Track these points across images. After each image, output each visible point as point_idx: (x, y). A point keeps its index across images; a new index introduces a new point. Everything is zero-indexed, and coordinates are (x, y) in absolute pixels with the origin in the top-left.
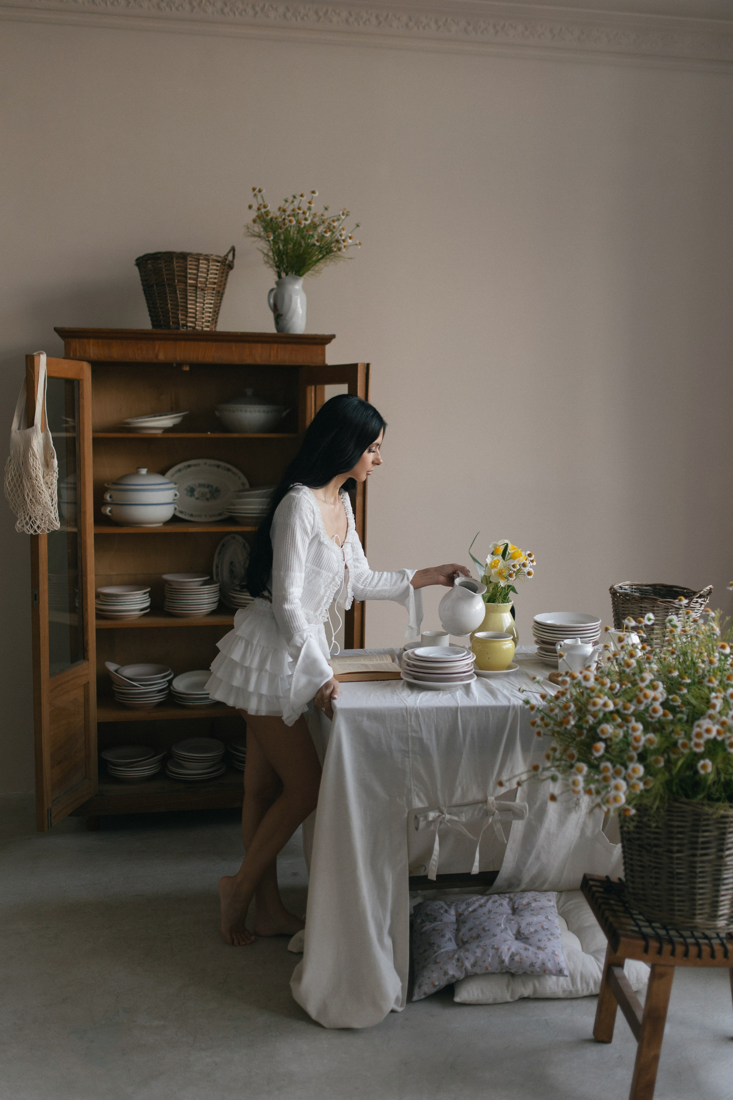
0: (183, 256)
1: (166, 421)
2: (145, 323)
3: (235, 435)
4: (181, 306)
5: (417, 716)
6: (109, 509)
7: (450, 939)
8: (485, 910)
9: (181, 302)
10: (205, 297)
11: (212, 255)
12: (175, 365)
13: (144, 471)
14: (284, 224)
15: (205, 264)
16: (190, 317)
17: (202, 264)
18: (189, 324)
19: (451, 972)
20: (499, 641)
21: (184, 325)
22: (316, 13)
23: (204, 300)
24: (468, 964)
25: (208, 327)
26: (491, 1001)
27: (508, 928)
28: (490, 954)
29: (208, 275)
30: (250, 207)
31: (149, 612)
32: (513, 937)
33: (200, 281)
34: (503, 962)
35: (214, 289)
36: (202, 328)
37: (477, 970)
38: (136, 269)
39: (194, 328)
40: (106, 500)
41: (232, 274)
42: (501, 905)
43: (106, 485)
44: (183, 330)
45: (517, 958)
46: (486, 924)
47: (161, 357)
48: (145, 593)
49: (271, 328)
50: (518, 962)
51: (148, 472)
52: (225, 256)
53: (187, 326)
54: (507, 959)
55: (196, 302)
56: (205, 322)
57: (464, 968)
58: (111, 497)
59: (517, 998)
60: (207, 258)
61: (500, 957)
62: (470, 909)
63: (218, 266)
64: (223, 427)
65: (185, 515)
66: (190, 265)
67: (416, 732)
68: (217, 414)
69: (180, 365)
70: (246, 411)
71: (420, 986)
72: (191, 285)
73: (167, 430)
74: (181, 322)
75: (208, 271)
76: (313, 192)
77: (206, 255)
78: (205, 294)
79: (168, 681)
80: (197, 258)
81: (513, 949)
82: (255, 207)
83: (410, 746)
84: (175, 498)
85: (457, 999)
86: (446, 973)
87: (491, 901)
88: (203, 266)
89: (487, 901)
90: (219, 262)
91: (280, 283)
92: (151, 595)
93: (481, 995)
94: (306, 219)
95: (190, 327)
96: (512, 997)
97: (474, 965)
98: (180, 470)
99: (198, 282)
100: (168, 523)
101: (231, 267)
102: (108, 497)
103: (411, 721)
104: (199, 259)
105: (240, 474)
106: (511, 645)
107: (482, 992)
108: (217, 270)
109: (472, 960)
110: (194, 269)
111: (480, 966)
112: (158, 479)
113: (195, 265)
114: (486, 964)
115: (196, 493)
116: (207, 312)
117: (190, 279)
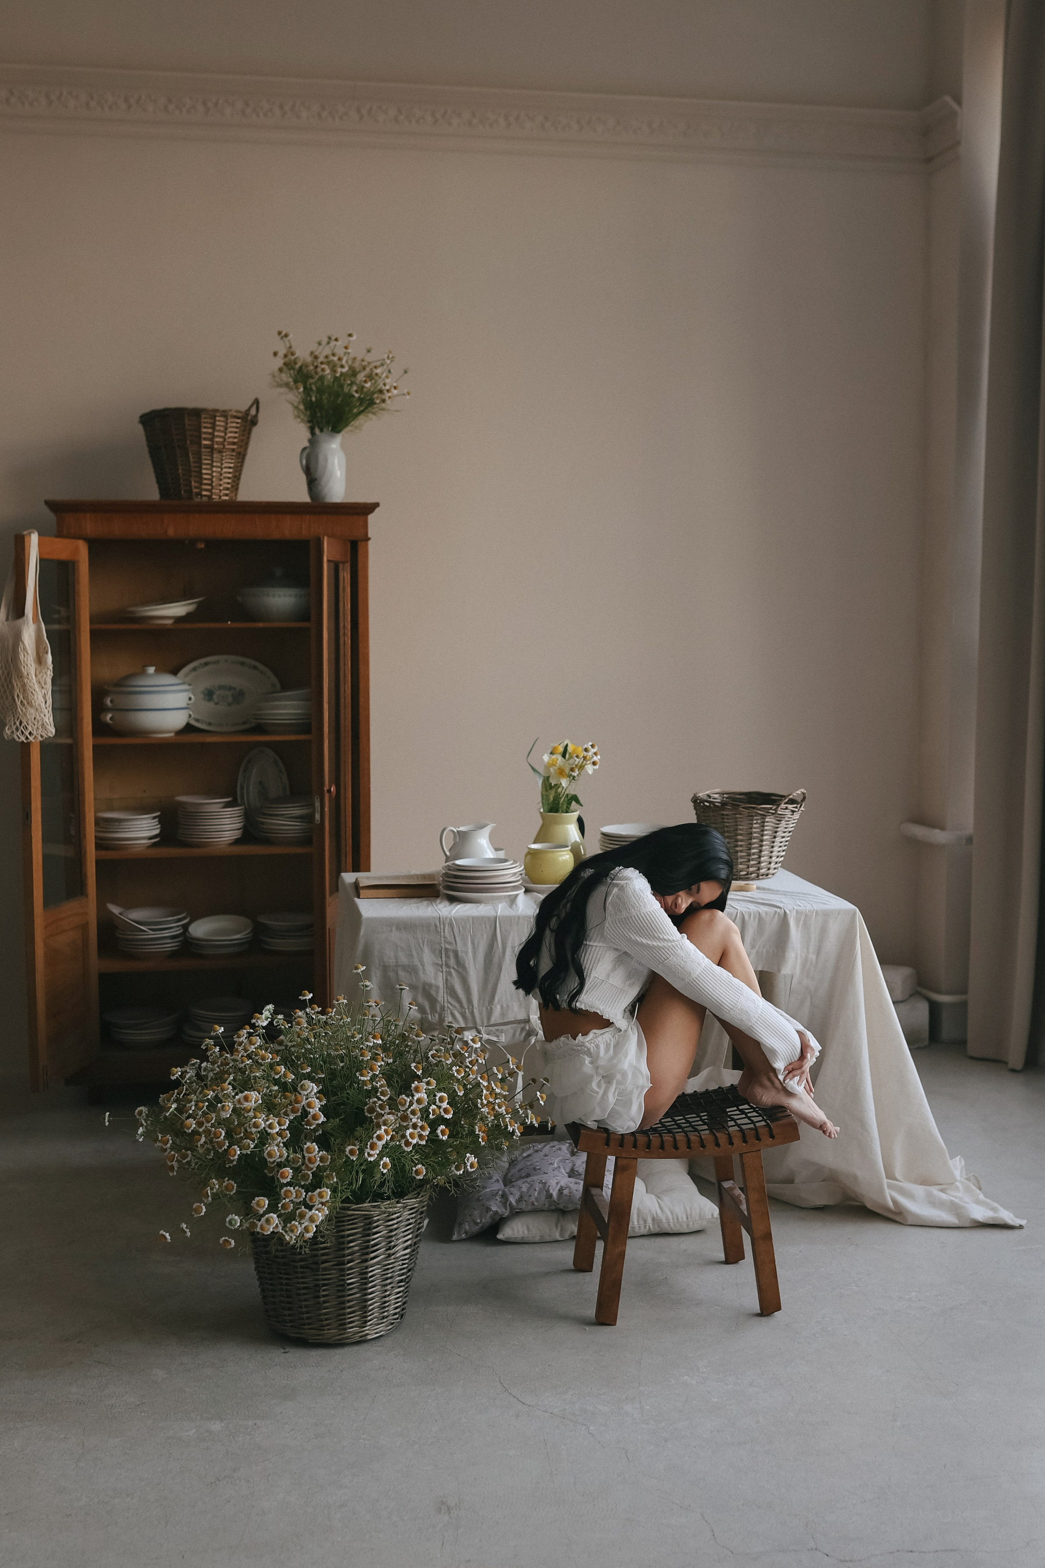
0: (197, 413)
1: (178, 609)
2: (151, 492)
3: (261, 625)
4: (195, 471)
5: (451, 925)
6: (109, 716)
7: (498, 1181)
8: (541, 1154)
9: (194, 467)
10: (222, 460)
11: (231, 411)
12: (187, 542)
13: (151, 670)
14: (316, 373)
15: (223, 421)
16: (206, 484)
17: (219, 421)
18: (204, 493)
19: (494, 1208)
20: (554, 852)
21: (199, 494)
22: (358, 110)
23: (222, 464)
24: (512, 1200)
25: (227, 495)
26: (537, 1239)
27: (561, 1167)
28: (537, 1189)
29: (226, 434)
30: (275, 354)
31: (158, 842)
32: (566, 1175)
33: (217, 442)
34: (551, 1196)
35: (233, 450)
36: (220, 497)
37: (523, 1206)
38: (140, 427)
39: (210, 497)
40: (106, 705)
41: (255, 430)
42: (560, 1149)
43: (106, 687)
44: (197, 500)
45: (566, 1192)
46: (538, 1164)
47: (171, 532)
48: (154, 818)
49: (302, 495)
50: (566, 1196)
51: (155, 671)
52: (246, 411)
53: (202, 496)
54: (555, 1194)
55: (213, 466)
56: (223, 490)
57: (508, 1202)
58: (111, 701)
59: (567, 1237)
60: (225, 414)
61: (548, 1191)
62: (525, 1155)
63: (238, 423)
64: (248, 615)
65: (202, 723)
66: (204, 423)
67: (450, 943)
68: (239, 599)
69: (193, 541)
70: (274, 596)
71: (460, 1225)
72: (206, 447)
73: (179, 620)
74: (195, 490)
75: (226, 429)
76: (350, 335)
77: (224, 411)
78: (223, 456)
79: (182, 925)
80: (213, 414)
81: (562, 1183)
82: (281, 353)
83: (444, 959)
84: (190, 702)
85: (500, 1236)
86: (488, 1209)
87: (549, 1146)
88: (220, 422)
89: (545, 1146)
90: (238, 418)
91: (313, 442)
92: (162, 820)
93: (526, 1232)
94: (342, 366)
95: (205, 496)
96: (561, 1235)
97: (519, 1201)
98: (194, 669)
99: (215, 443)
100: (179, 732)
101: (254, 422)
102: (108, 702)
103: (444, 932)
104: (215, 416)
105: (269, 673)
106: (568, 856)
107: (528, 1230)
108: (237, 428)
109: (517, 1196)
110: (209, 428)
111: (525, 1201)
112: (168, 679)
113: (211, 423)
114: (533, 1199)
115: (215, 697)
116: (225, 478)
117: (205, 439)
